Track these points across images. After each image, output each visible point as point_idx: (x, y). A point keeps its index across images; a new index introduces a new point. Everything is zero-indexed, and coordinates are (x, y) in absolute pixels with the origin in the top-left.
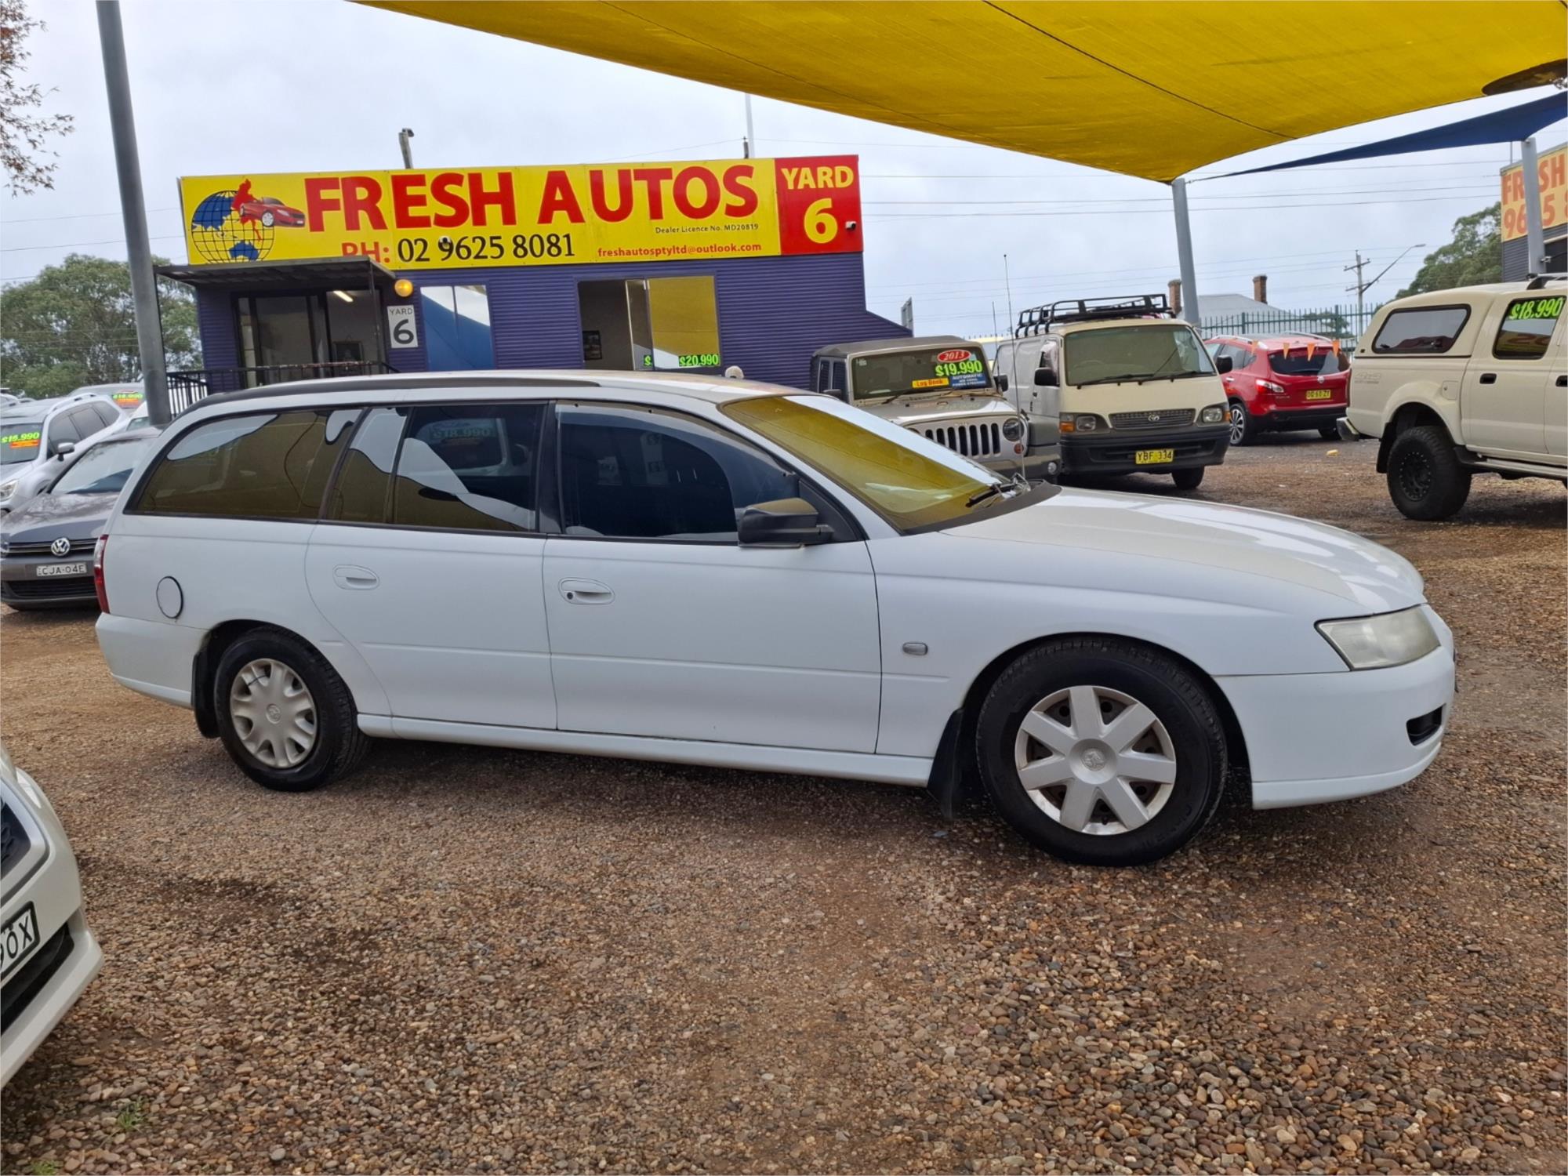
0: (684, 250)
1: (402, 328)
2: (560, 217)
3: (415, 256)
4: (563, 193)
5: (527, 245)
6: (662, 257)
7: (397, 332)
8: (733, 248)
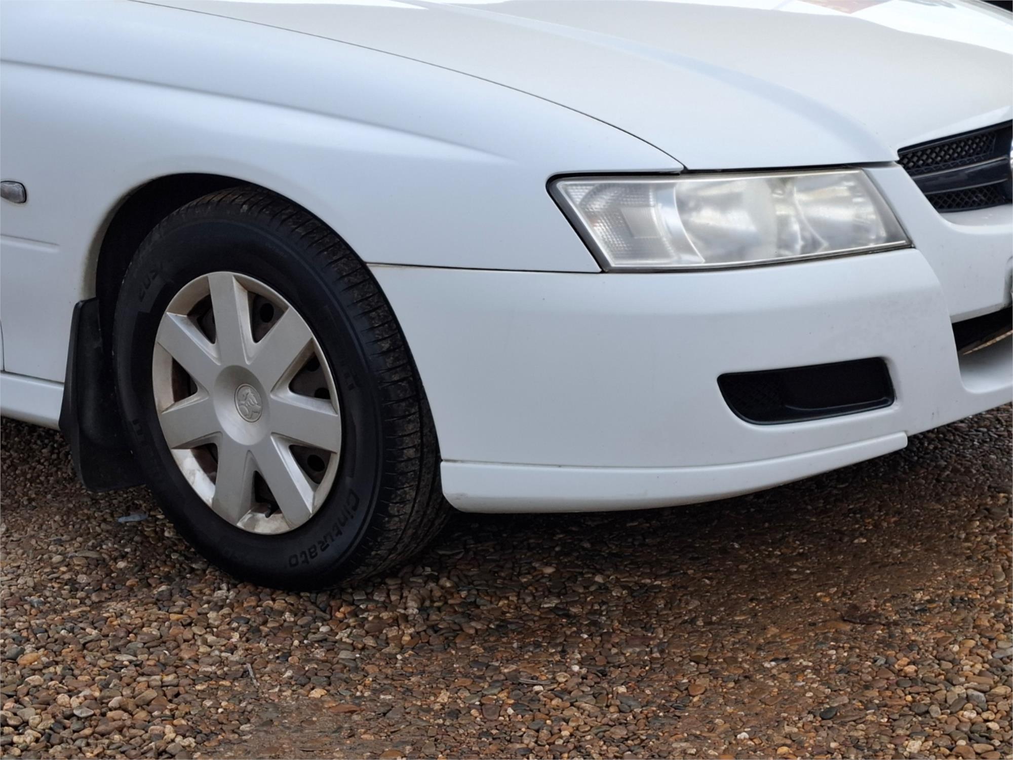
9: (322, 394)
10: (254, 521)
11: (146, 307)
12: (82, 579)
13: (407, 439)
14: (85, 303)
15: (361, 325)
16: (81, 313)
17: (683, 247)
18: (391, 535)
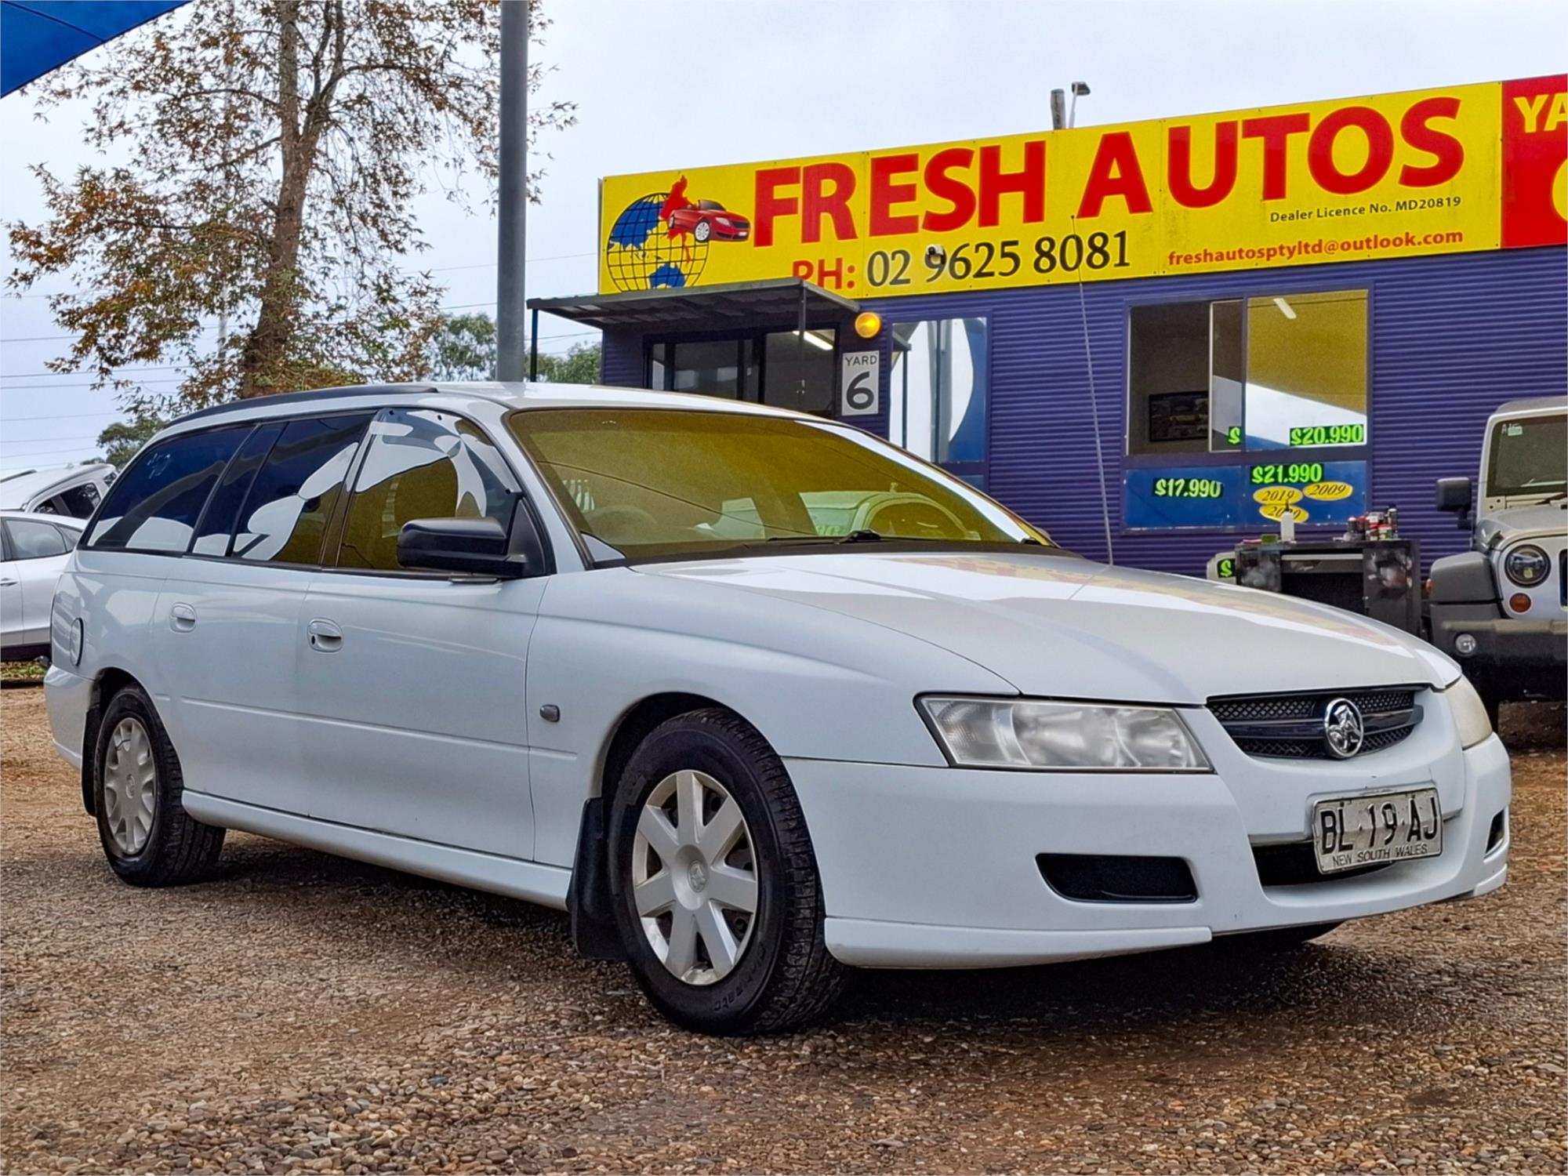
0: (1319, 247)
1: (857, 387)
2: (1114, 205)
3: (891, 277)
4: (1123, 168)
5: (1056, 253)
6: (1277, 261)
7: (852, 392)
8: (1409, 241)
9: (748, 867)
10: (693, 975)
11: (634, 801)
12: (564, 1022)
13: (803, 900)
14: (592, 800)
15: (776, 807)
16: (589, 807)
17: (1016, 754)
18: (790, 983)
